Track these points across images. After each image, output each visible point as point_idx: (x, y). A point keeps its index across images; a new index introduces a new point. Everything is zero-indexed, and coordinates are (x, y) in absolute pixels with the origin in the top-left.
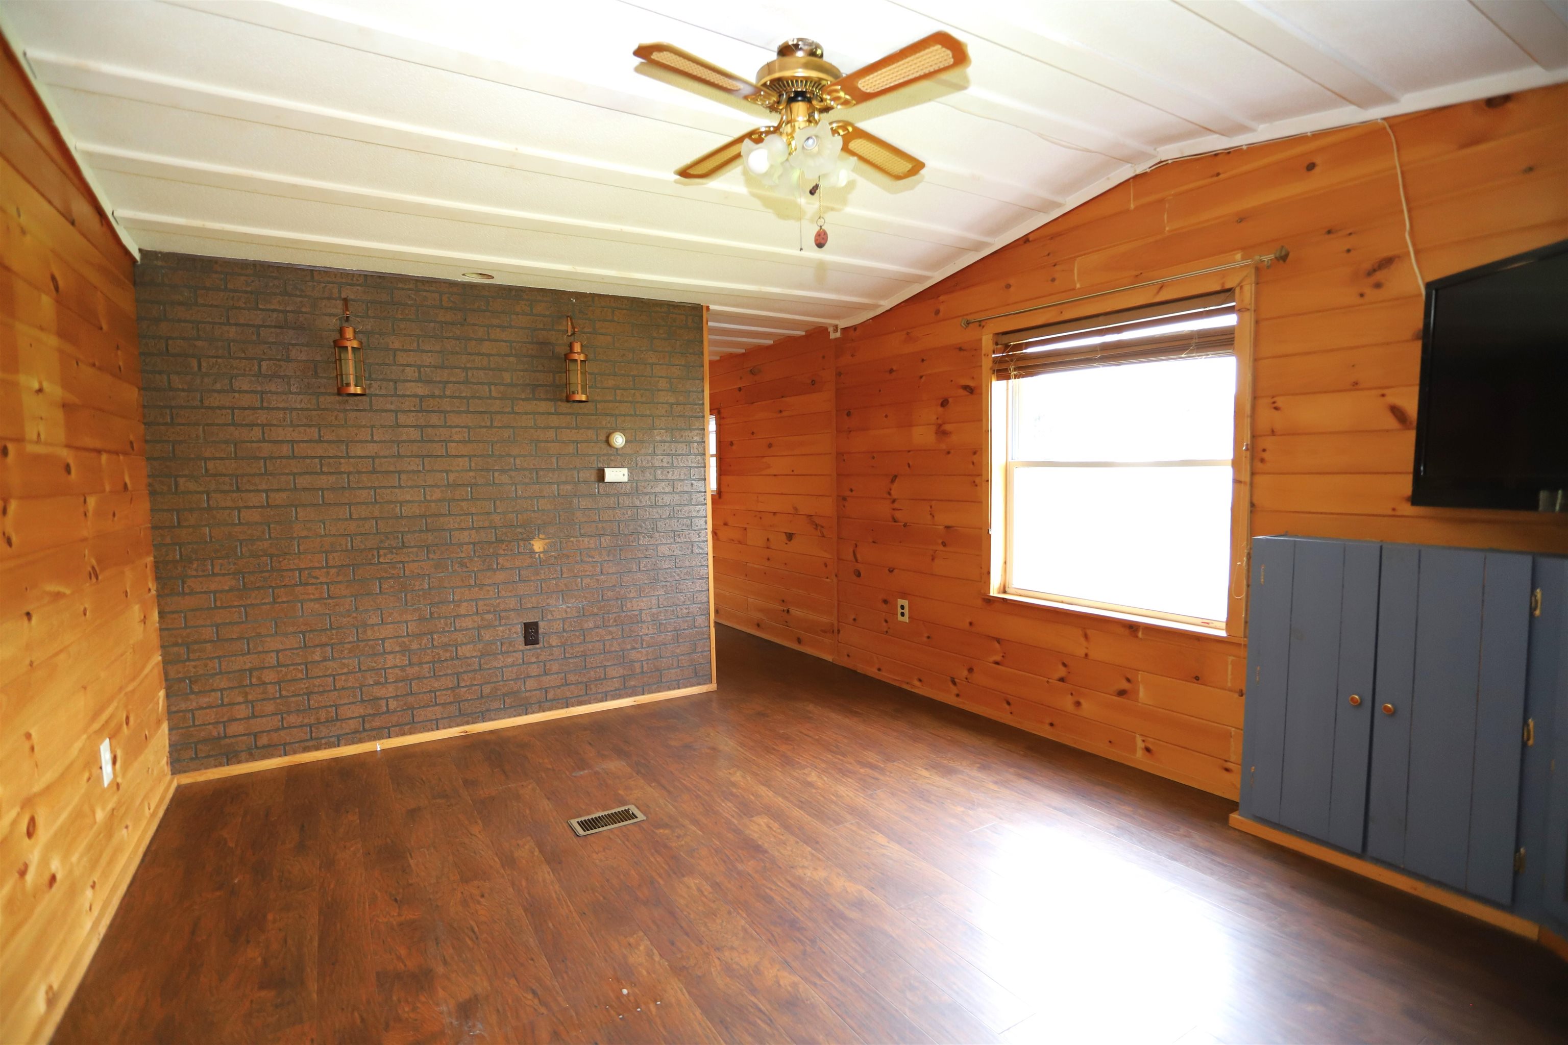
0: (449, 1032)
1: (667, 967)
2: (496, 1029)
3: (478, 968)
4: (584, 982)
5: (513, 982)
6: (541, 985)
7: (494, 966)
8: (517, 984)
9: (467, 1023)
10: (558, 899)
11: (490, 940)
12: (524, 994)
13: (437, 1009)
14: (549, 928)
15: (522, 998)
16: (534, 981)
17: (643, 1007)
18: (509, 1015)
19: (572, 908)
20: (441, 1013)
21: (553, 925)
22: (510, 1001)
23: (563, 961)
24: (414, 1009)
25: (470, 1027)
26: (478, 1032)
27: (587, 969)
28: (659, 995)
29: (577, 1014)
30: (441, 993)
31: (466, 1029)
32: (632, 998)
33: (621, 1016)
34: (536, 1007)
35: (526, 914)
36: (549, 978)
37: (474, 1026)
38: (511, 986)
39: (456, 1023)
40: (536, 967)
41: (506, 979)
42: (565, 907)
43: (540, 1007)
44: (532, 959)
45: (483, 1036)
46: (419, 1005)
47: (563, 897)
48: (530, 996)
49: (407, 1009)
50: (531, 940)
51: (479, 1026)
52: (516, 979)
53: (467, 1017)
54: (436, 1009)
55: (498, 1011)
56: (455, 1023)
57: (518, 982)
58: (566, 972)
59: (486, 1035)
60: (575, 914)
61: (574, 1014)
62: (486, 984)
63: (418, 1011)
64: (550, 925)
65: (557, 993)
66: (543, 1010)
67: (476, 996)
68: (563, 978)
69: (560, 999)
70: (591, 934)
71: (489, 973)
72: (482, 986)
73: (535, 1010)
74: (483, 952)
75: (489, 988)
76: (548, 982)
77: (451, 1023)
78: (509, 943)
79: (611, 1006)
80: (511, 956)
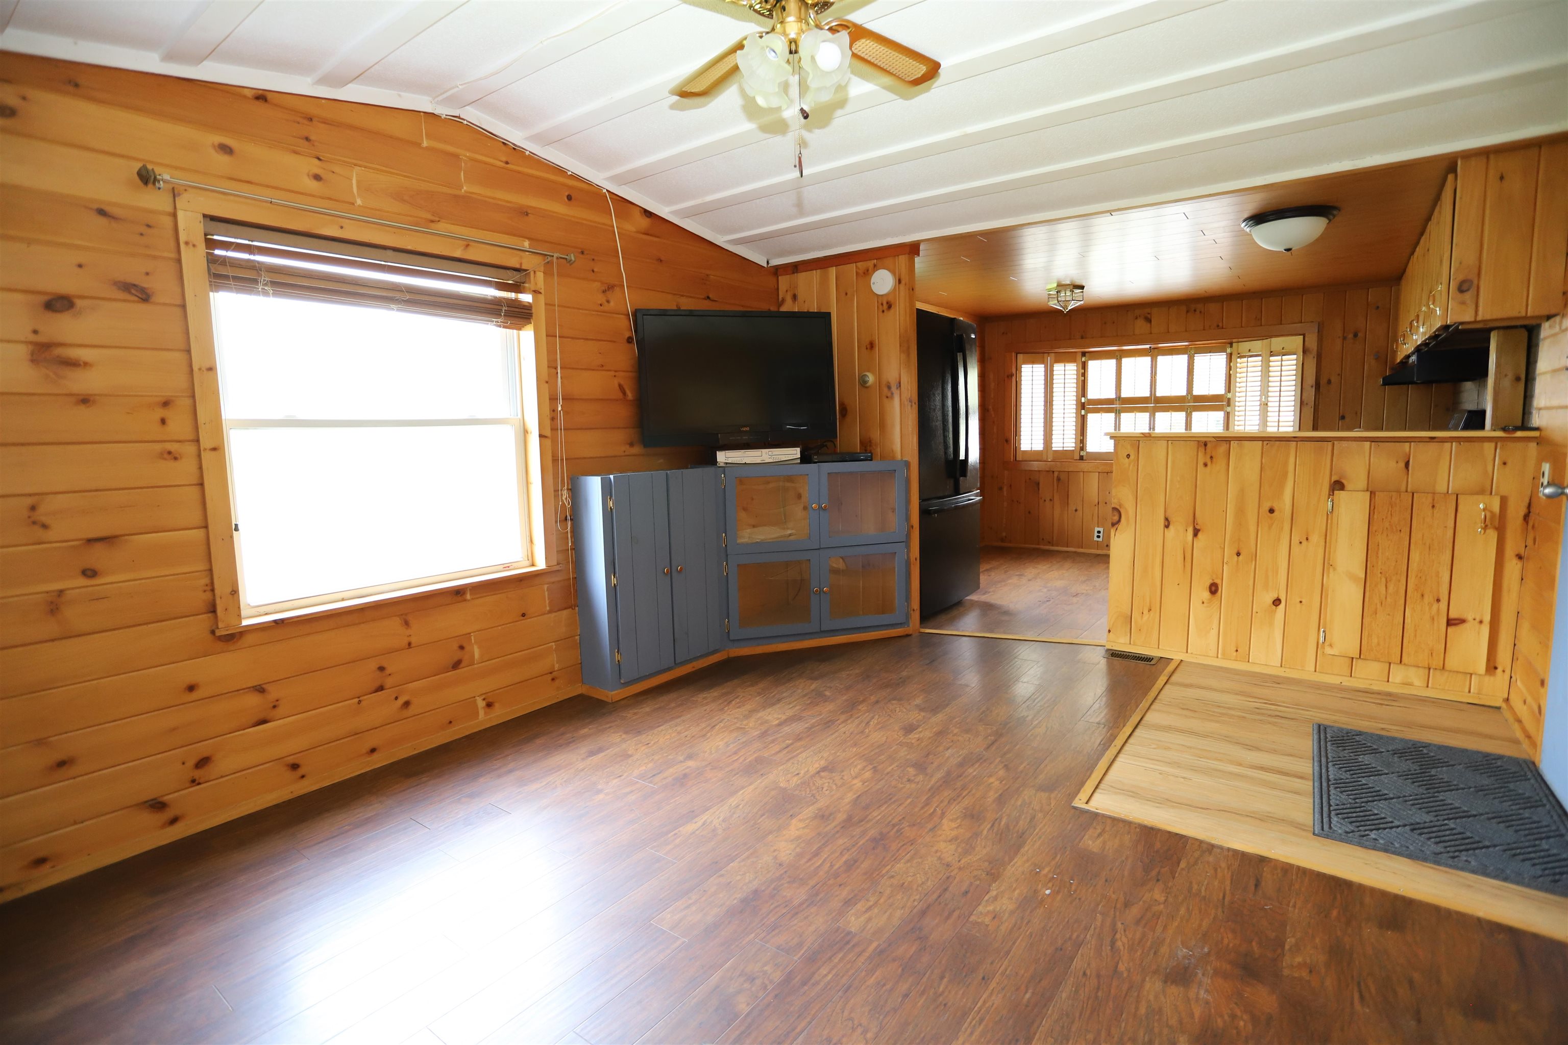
0: (1209, 968)
1: (997, 883)
2: (1168, 940)
3: (1143, 1010)
4: (1066, 920)
5: (1122, 967)
6: (1102, 945)
7: (1125, 998)
8: (1120, 963)
9: (1189, 963)
10: (981, 1020)
11: (1103, 1034)
12: (1122, 949)
13: (1209, 998)
14: (1033, 993)
15: (1126, 947)
16: (1103, 954)
17: (1050, 875)
18: (1149, 943)
19: (984, 996)
20: (1207, 991)
21: (1026, 992)
22: (1139, 954)
23: (1061, 949)
24: (1233, 1017)
25: (1189, 959)
26: (1185, 950)
27: (1051, 927)
28: (1030, 873)
29: (1098, 905)
30: (1197, 1012)
31: (1193, 960)
32: (1050, 885)
33: (1072, 882)
34: (1123, 933)
35: (1035, 1034)
36: (1089, 945)
37: (1184, 957)
38: (1126, 965)
39: (1198, 971)
40: (1089, 964)
41: (1125, 975)
42: (990, 1003)
43: (1119, 930)
44: (1085, 974)
45: (1183, 943)
46: (1226, 1017)
47: (973, 1019)
48: (1119, 944)
49: (1242, 1023)
50: (1064, 995)
51: (1180, 954)
52: (1117, 967)
53: (1186, 969)
54: (1211, 1000)
55: (1155, 953)
56: (1200, 972)
57: (1118, 963)
58: (1070, 938)
59: (1180, 943)
60: (991, 988)
61: (1100, 906)
62: (1148, 985)
63: (1230, 1012)
64: (1028, 996)
65: (1095, 929)
66: (1119, 925)
67: (1165, 982)
68: (1078, 936)
69: (1099, 924)
70: (1008, 953)
71: (1136, 994)
72: (1152, 987)
73: (1125, 931)
74: (1123, 1025)
75: (1147, 979)
76: (1093, 943)
77: (1203, 975)
78: (1088, 1012)
79: (1069, 892)
80: (1100, 994)
